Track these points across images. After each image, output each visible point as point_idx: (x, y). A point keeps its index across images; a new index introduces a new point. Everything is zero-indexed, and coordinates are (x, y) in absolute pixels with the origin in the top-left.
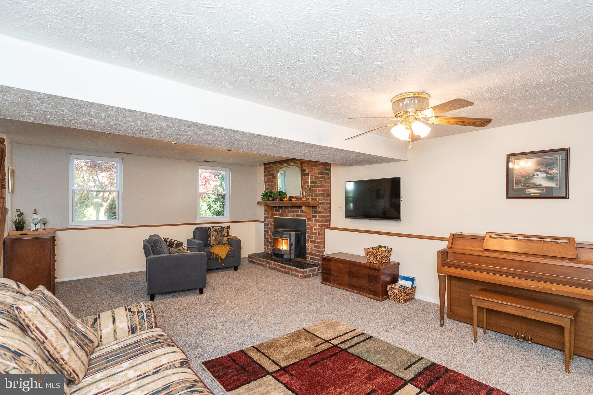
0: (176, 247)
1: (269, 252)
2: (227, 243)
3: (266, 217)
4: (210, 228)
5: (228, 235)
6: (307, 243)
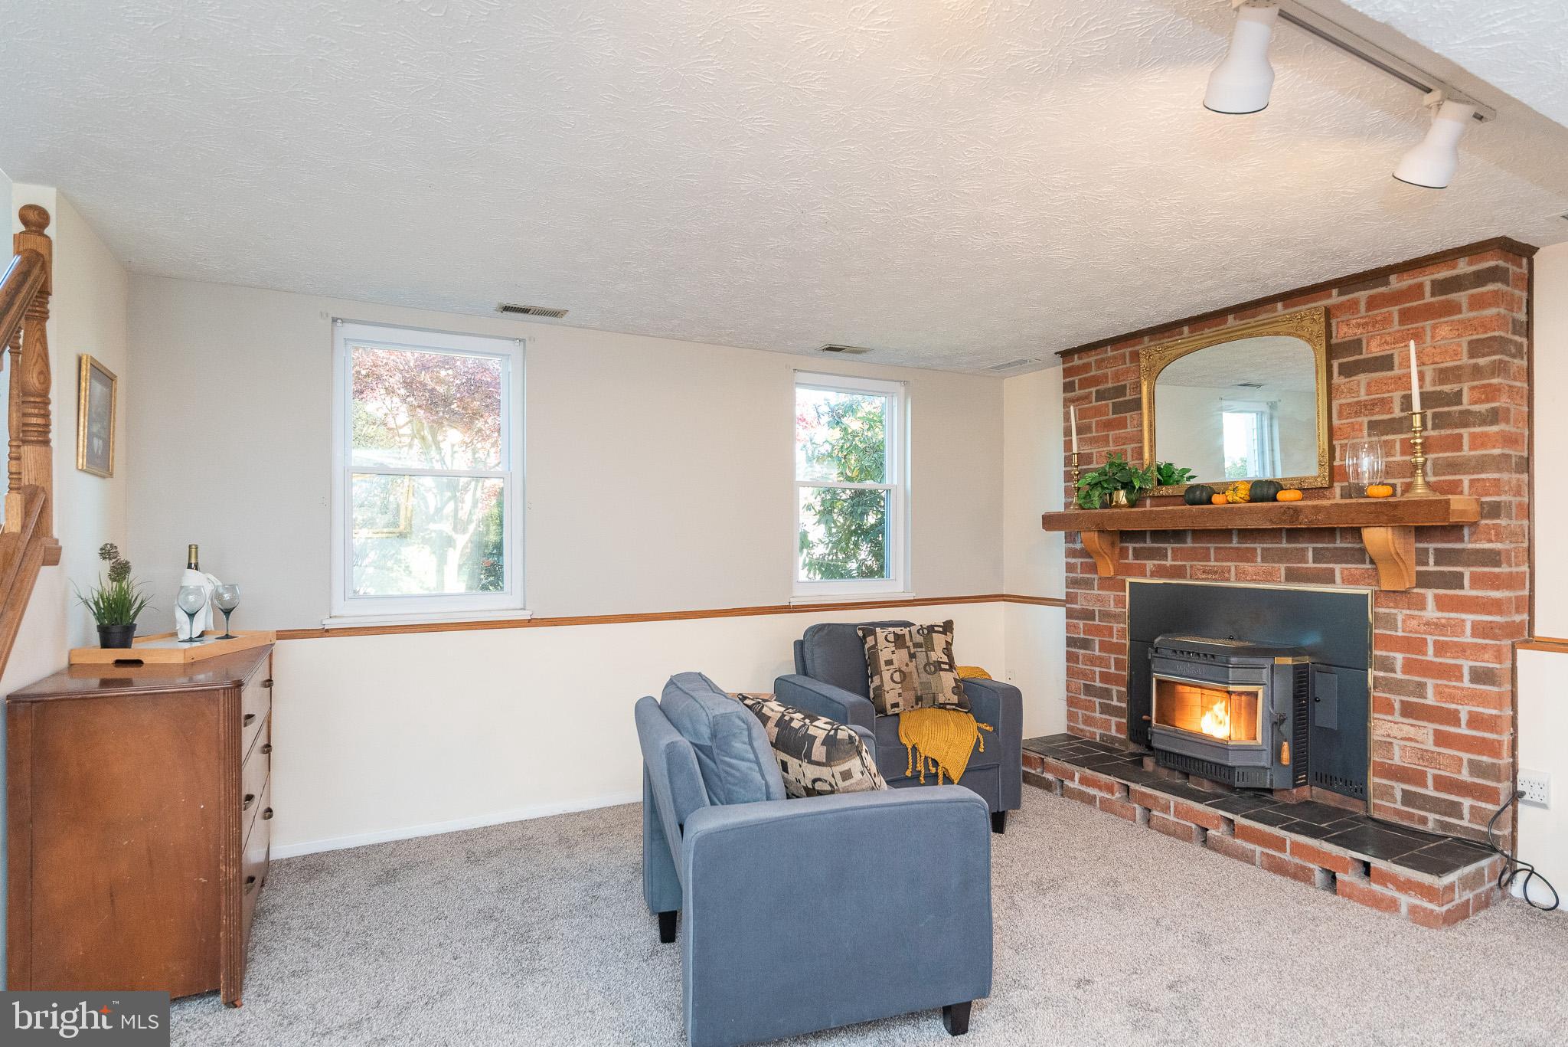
0: (829, 762)
1: (1095, 733)
2: (955, 699)
3: (1072, 583)
4: (869, 629)
5: (952, 667)
6: (1376, 715)
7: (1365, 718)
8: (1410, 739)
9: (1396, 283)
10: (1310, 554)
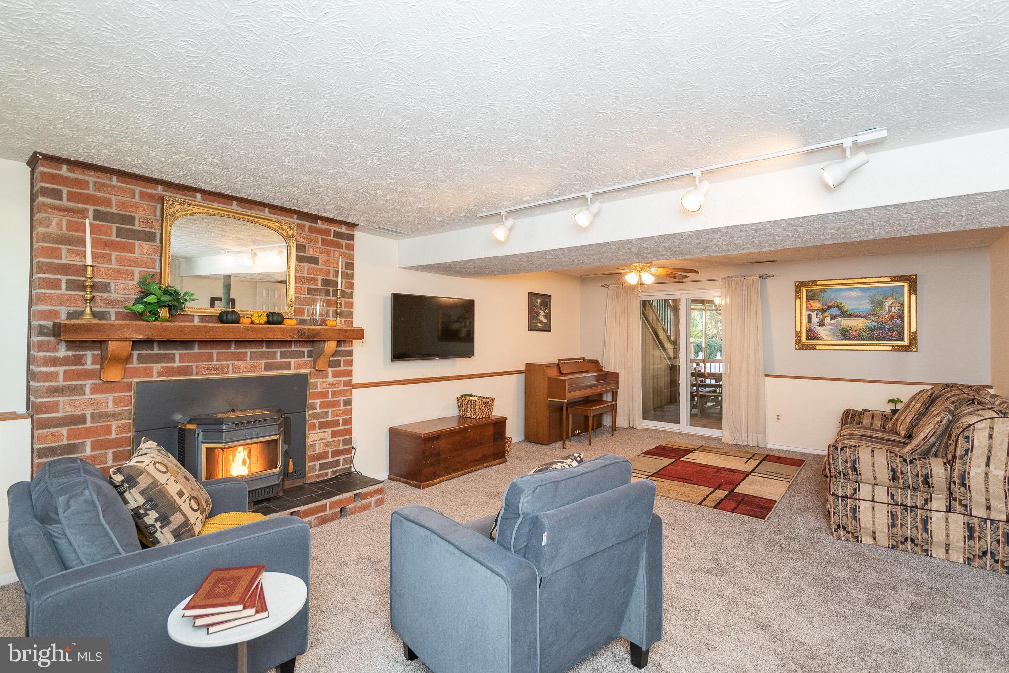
3: (49, 392)
6: (310, 432)
7: (305, 436)
8: (323, 439)
9: (321, 225)
10: (279, 355)
